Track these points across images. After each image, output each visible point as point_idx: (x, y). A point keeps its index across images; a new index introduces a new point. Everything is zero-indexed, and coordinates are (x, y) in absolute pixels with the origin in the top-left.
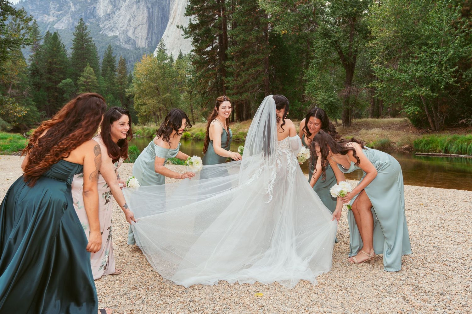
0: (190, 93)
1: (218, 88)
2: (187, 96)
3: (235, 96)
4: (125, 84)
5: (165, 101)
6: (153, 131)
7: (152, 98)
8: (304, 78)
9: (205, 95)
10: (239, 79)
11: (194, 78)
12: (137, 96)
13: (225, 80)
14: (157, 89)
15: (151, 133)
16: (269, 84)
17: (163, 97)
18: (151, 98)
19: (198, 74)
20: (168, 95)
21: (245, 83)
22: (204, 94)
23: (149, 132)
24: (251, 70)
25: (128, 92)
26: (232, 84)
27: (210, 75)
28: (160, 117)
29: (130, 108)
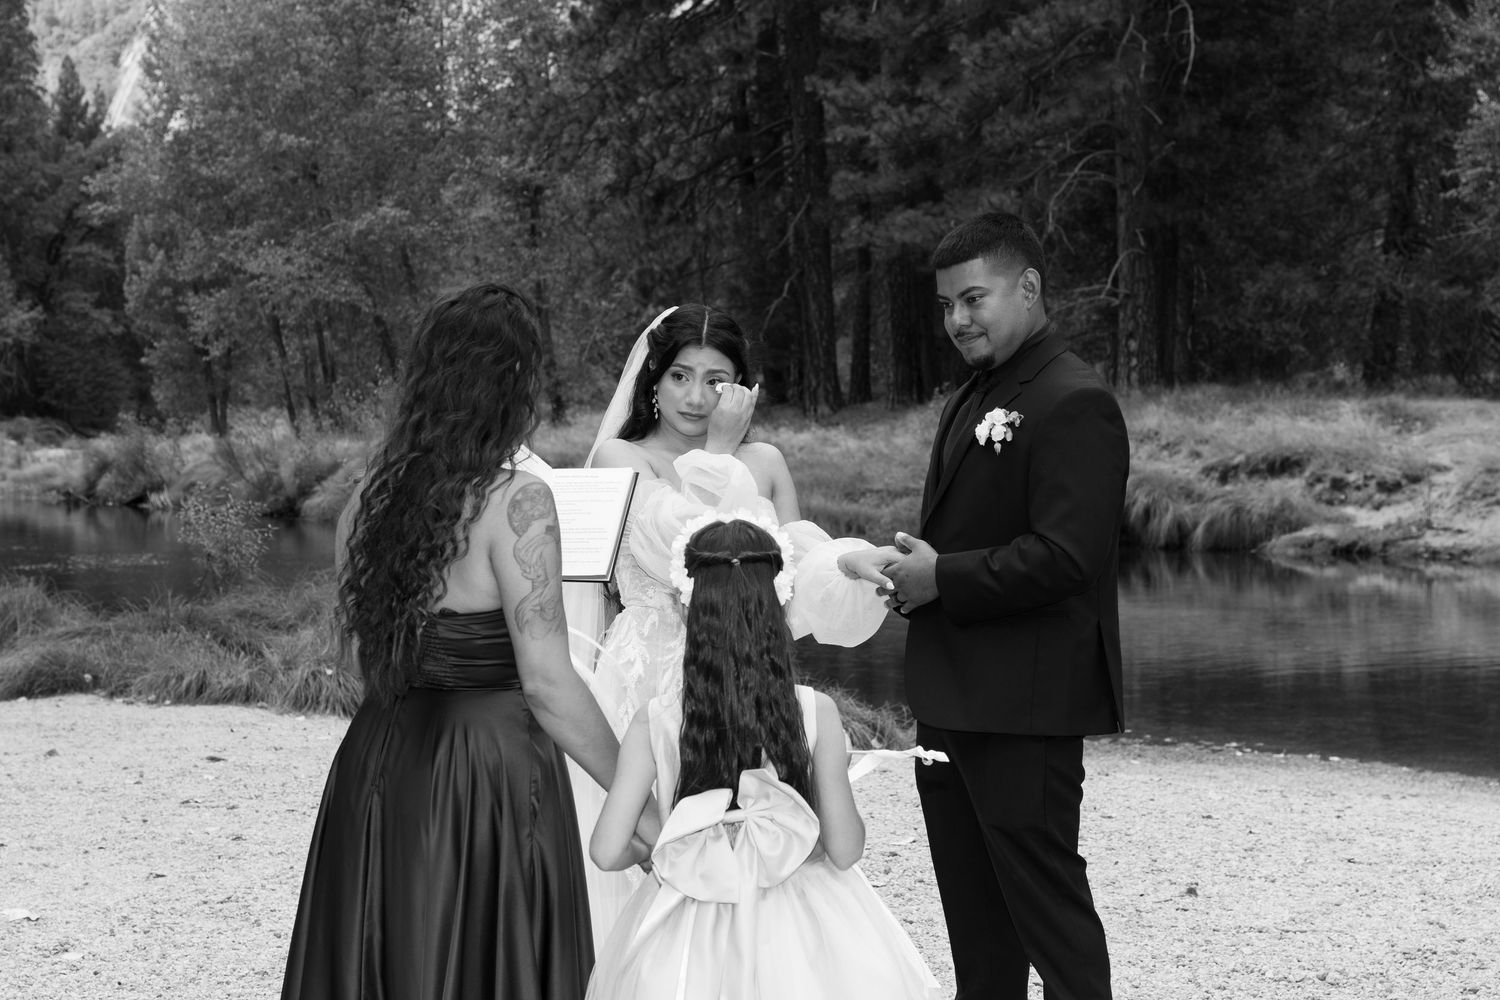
0: (529, 197)
1: (749, 161)
2: (509, 223)
3: (901, 216)
4: (32, 143)
5: (361, 259)
6: (298, 471)
7: (281, 238)
8: (1437, 73)
9: (666, 210)
10: (929, 87)
11: (584, 89)
12: (144, 224)
13: (833, 101)
14: (311, 173)
15: (281, 486)
16: (1148, 123)
17: (357, 226)
18: (271, 233)
19: (608, 63)
20: (389, 210)
21: (979, 112)
22: (659, 199)
23: (269, 477)
24: (1027, 24)
25: (103, 197)
26: (886, 127)
27: (708, 63)
28: (319, 370)
29: (68, 313)
